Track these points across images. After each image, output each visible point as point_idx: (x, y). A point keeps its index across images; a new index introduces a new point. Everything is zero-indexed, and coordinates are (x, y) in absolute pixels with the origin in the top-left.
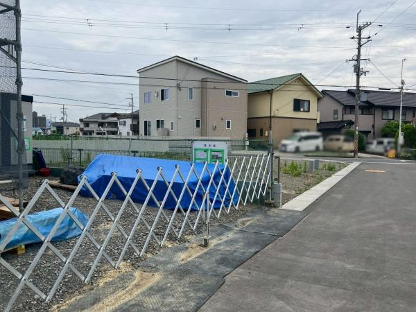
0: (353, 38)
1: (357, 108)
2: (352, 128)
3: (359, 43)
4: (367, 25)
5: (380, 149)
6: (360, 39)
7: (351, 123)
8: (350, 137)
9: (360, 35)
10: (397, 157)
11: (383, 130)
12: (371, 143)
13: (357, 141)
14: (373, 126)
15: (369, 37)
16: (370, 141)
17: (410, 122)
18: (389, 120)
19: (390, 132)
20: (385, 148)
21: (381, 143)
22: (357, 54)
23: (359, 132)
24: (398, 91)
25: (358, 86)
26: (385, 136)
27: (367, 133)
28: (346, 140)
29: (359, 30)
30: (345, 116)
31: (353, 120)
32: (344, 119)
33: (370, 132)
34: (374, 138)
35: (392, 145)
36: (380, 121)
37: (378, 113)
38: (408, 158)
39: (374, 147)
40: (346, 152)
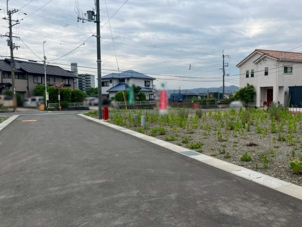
0: (5, 19)
1: (13, 74)
2: (11, 89)
3: (10, 24)
4: (15, 11)
5: (34, 104)
6: (10, 21)
7: (9, 85)
8: (9, 96)
9: (10, 17)
10: (46, 109)
11: (35, 91)
12: (27, 101)
13: (15, 99)
14: (28, 88)
15: (18, 21)
16: (26, 98)
17: (52, 85)
18: (39, 84)
19: (39, 92)
20: (37, 103)
21: (34, 100)
22: (9, 31)
23: (16, 92)
24: (42, 63)
25: (12, 57)
26: (37, 95)
27: (23, 93)
28: (6, 99)
29: (10, 13)
30: (3, 79)
31: (11, 83)
32: (4, 82)
33: (25, 92)
34: (29, 97)
35: (42, 101)
36: (32, 84)
37: (31, 79)
38: (52, 110)
39: (29, 103)
40: (6, 108)
